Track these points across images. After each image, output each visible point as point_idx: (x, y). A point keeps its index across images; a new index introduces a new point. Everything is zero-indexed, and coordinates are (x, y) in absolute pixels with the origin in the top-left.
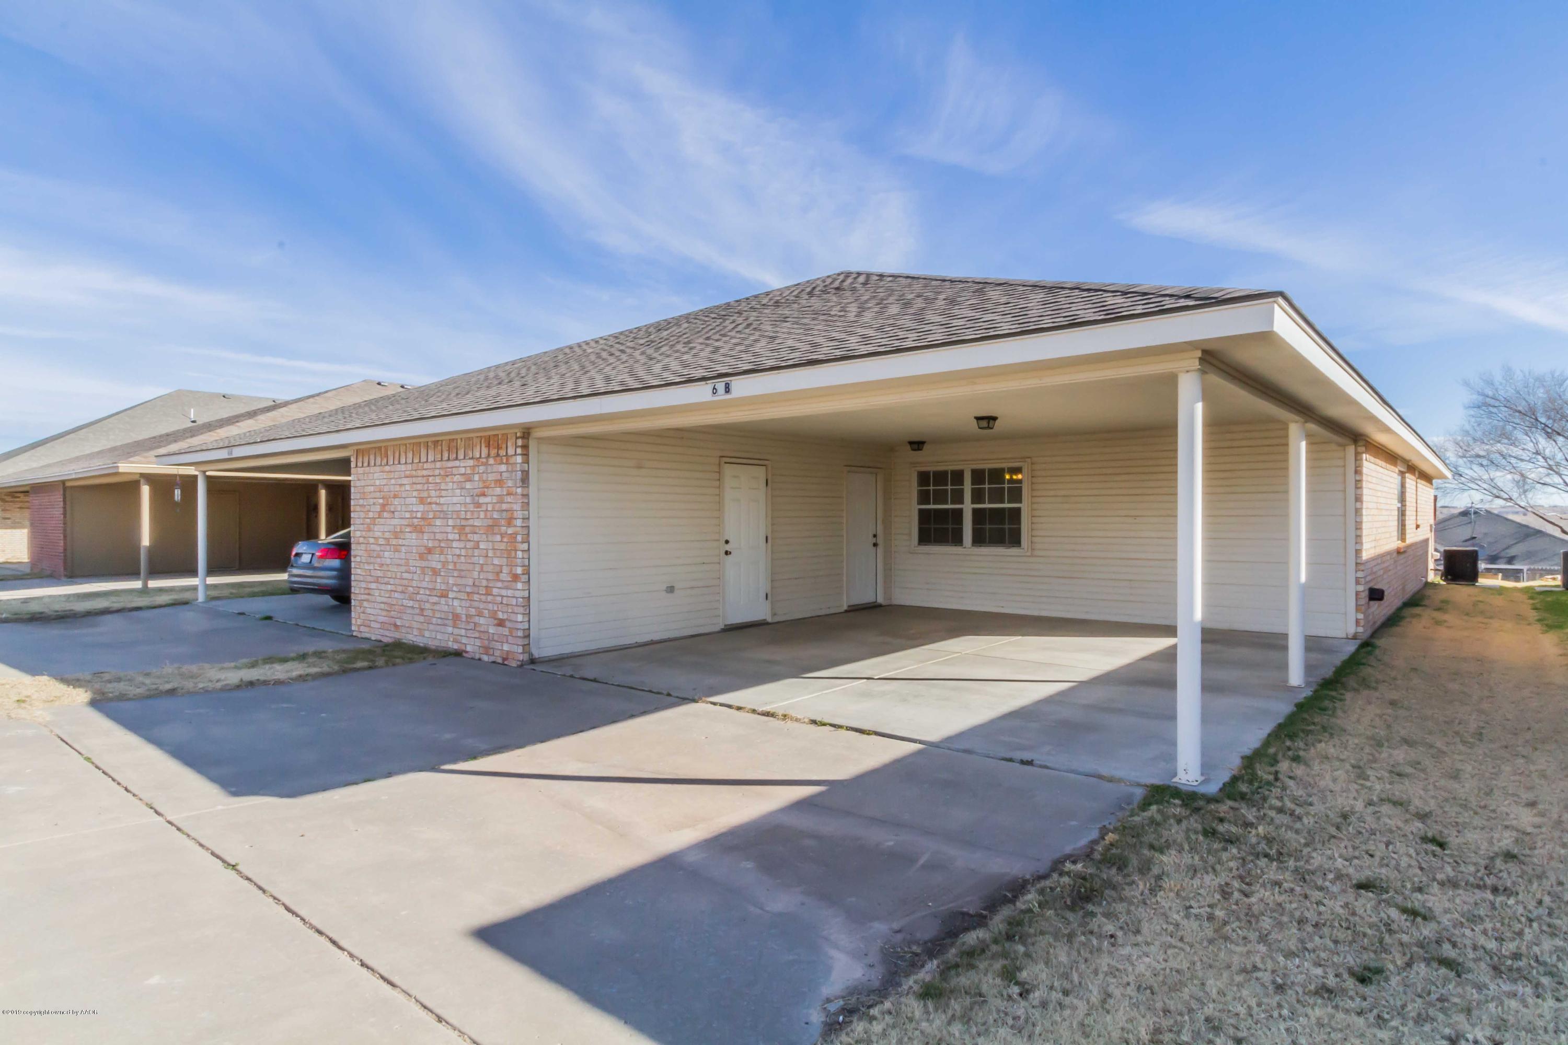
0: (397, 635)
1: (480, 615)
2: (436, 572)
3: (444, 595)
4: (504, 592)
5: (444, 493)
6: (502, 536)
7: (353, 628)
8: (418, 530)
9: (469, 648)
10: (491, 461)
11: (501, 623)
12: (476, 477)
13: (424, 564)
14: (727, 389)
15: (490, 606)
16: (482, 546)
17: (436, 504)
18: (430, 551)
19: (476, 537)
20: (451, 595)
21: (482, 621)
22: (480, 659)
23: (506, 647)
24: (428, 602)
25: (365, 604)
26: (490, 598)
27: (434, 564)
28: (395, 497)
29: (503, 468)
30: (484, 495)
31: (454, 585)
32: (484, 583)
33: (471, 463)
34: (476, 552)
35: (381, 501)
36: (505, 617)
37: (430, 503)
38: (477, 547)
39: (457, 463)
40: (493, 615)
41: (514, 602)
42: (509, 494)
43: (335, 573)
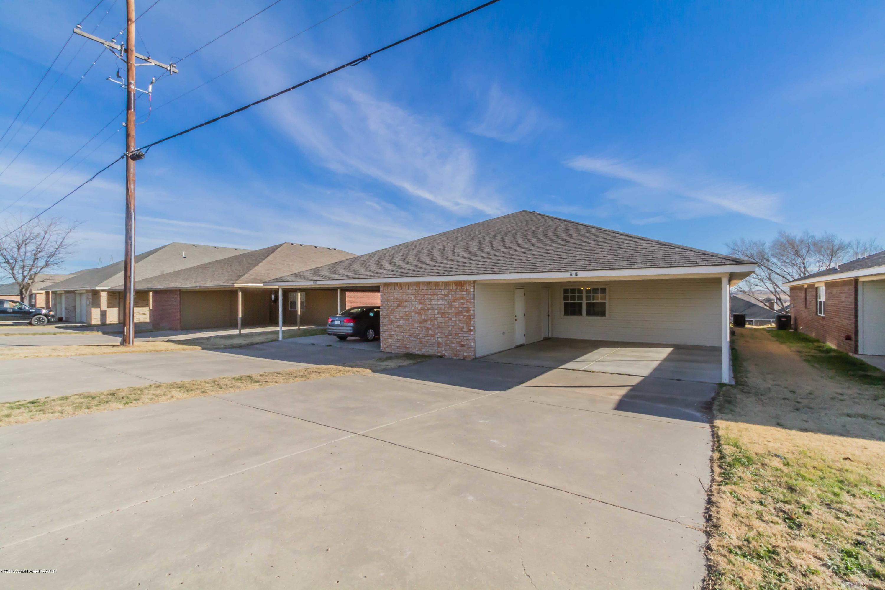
0: (407, 351)
1: (452, 343)
2: (428, 328)
3: (433, 336)
4: (465, 335)
5: (432, 301)
6: (464, 316)
7: (381, 349)
8: (419, 314)
9: (446, 355)
10: (458, 290)
11: (463, 346)
12: (450, 296)
13: (422, 325)
14: (576, 274)
15: (458, 340)
16: (453, 319)
17: (429, 304)
18: (425, 321)
19: (450, 316)
20: (437, 336)
21: (453, 345)
22: (452, 358)
23: (465, 354)
24: (424, 339)
25: (389, 340)
26: (457, 337)
27: (427, 326)
28: (406, 301)
29: (464, 293)
30: (454, 302)
31: (438, 333)
32: (454, 332)
33: (448, 291)
34: (450, 322)
35: (398, 303)
36: (465, 343)
37: (425, 304)
38: (451, 319)
39: (440, 291)
40: (459, 343)
41: (470, 338)
42: (467, 302)
43: (351, 328)
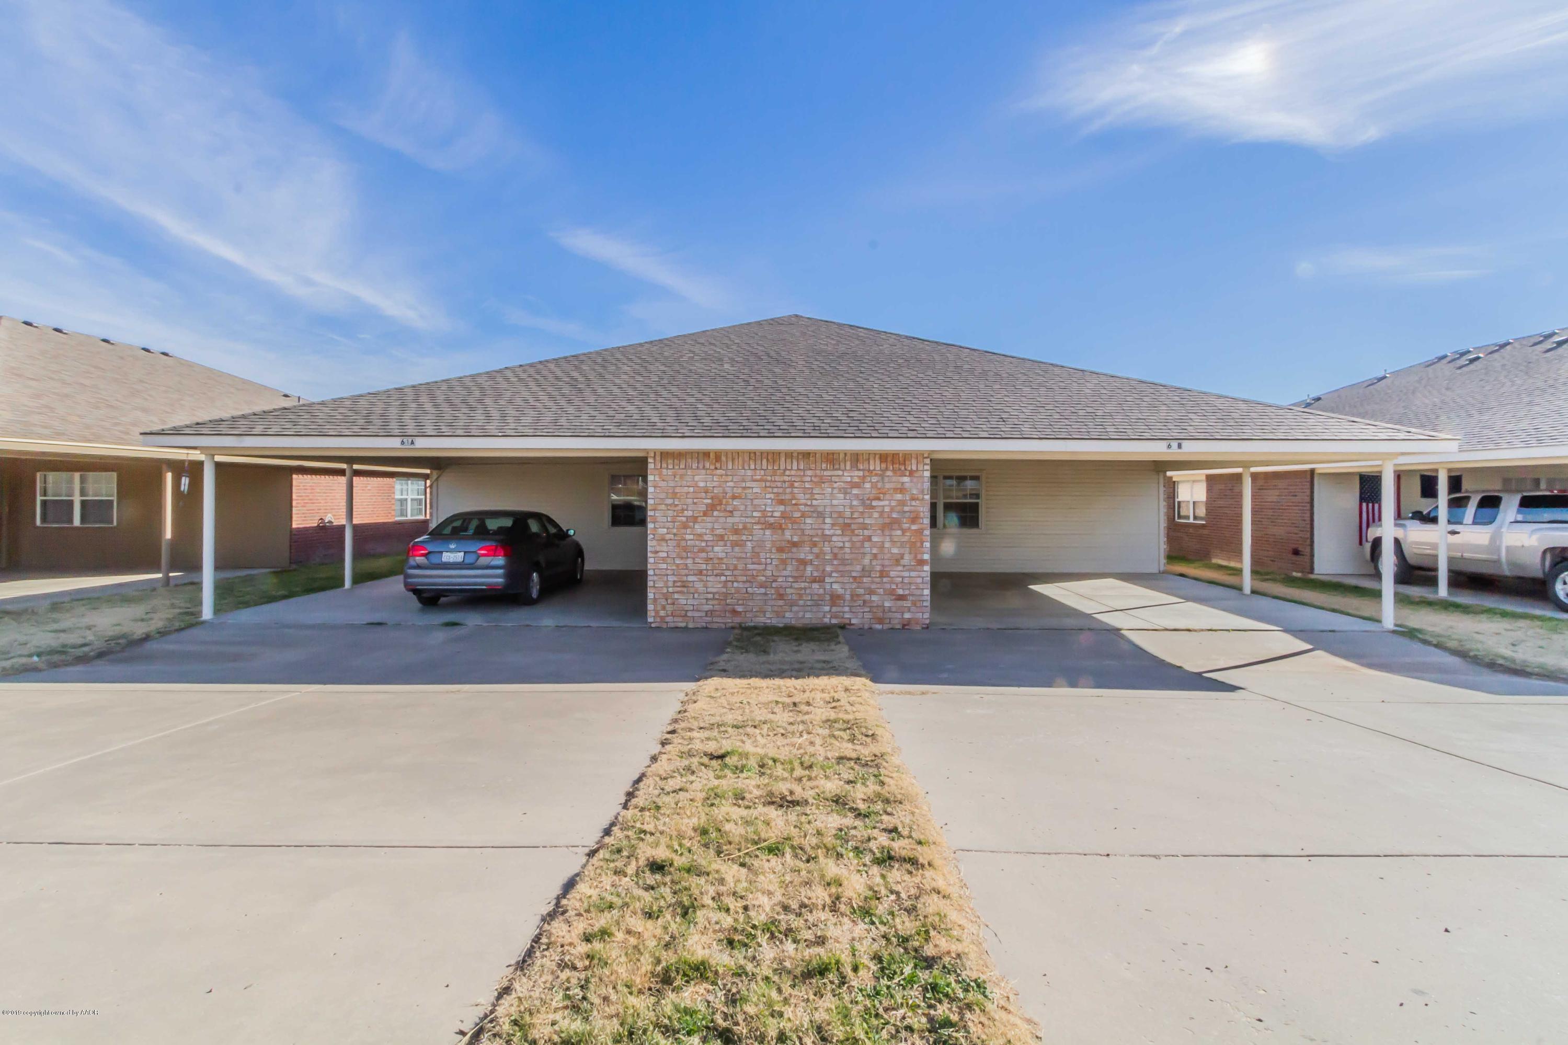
0: (738, 620)
1: (872, 592)
2: (803, 562)
3: (821, 580)
4: (906, 574)
5: (816, 496)
6: (904, 531)
7: (650, 620)
8: (777, 527)
9: (853, 621)
10: (889, 473)
11: (901, 598)
12: (868, 485)
13: (784, 556)
14: (1180, 446)
15: (888, 586)
16: (875, 539)
17: (806, 505)
18: (795, 544)
19: (866, 532)
20: (828, 580)
21: (874, 598)
22: (871, 628)
23: (907, 616)
24: (791, 587)
25: (676, 596)
26: (885, 580)
27: (802, 556)
28: (734, 497)
29: (906, 479)
30: (879, 499)
31: (832, 572)
32: (878, 568)
33: (861, 473)
34: (867, 544)
35: (709, 501)
36: (907, 592)
37: (796, 504)
38: (869, 539)
39: (840, 473)
40: (892, 592)
41: (919, 580)
42: (913, 499)
43: (501, 571)
